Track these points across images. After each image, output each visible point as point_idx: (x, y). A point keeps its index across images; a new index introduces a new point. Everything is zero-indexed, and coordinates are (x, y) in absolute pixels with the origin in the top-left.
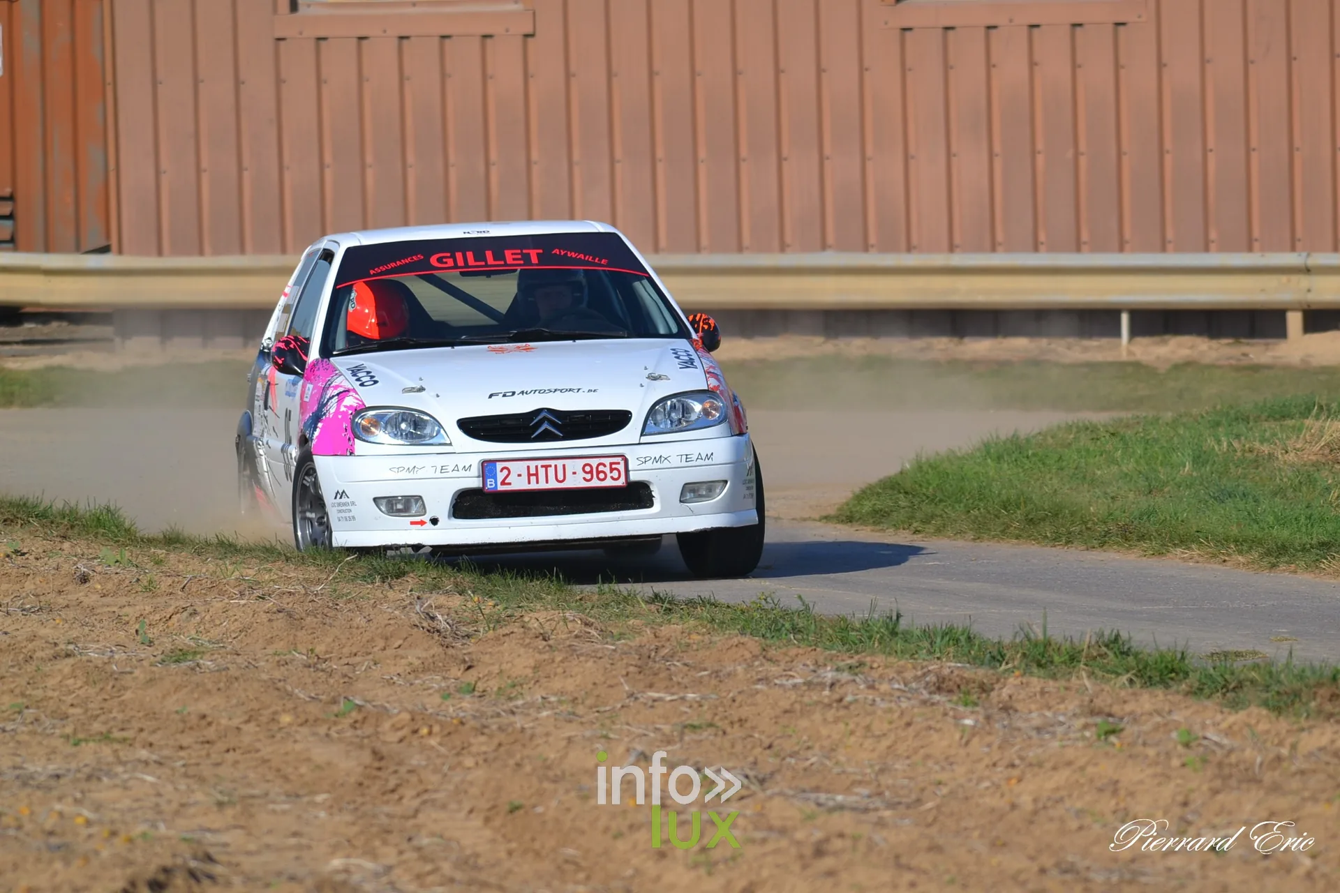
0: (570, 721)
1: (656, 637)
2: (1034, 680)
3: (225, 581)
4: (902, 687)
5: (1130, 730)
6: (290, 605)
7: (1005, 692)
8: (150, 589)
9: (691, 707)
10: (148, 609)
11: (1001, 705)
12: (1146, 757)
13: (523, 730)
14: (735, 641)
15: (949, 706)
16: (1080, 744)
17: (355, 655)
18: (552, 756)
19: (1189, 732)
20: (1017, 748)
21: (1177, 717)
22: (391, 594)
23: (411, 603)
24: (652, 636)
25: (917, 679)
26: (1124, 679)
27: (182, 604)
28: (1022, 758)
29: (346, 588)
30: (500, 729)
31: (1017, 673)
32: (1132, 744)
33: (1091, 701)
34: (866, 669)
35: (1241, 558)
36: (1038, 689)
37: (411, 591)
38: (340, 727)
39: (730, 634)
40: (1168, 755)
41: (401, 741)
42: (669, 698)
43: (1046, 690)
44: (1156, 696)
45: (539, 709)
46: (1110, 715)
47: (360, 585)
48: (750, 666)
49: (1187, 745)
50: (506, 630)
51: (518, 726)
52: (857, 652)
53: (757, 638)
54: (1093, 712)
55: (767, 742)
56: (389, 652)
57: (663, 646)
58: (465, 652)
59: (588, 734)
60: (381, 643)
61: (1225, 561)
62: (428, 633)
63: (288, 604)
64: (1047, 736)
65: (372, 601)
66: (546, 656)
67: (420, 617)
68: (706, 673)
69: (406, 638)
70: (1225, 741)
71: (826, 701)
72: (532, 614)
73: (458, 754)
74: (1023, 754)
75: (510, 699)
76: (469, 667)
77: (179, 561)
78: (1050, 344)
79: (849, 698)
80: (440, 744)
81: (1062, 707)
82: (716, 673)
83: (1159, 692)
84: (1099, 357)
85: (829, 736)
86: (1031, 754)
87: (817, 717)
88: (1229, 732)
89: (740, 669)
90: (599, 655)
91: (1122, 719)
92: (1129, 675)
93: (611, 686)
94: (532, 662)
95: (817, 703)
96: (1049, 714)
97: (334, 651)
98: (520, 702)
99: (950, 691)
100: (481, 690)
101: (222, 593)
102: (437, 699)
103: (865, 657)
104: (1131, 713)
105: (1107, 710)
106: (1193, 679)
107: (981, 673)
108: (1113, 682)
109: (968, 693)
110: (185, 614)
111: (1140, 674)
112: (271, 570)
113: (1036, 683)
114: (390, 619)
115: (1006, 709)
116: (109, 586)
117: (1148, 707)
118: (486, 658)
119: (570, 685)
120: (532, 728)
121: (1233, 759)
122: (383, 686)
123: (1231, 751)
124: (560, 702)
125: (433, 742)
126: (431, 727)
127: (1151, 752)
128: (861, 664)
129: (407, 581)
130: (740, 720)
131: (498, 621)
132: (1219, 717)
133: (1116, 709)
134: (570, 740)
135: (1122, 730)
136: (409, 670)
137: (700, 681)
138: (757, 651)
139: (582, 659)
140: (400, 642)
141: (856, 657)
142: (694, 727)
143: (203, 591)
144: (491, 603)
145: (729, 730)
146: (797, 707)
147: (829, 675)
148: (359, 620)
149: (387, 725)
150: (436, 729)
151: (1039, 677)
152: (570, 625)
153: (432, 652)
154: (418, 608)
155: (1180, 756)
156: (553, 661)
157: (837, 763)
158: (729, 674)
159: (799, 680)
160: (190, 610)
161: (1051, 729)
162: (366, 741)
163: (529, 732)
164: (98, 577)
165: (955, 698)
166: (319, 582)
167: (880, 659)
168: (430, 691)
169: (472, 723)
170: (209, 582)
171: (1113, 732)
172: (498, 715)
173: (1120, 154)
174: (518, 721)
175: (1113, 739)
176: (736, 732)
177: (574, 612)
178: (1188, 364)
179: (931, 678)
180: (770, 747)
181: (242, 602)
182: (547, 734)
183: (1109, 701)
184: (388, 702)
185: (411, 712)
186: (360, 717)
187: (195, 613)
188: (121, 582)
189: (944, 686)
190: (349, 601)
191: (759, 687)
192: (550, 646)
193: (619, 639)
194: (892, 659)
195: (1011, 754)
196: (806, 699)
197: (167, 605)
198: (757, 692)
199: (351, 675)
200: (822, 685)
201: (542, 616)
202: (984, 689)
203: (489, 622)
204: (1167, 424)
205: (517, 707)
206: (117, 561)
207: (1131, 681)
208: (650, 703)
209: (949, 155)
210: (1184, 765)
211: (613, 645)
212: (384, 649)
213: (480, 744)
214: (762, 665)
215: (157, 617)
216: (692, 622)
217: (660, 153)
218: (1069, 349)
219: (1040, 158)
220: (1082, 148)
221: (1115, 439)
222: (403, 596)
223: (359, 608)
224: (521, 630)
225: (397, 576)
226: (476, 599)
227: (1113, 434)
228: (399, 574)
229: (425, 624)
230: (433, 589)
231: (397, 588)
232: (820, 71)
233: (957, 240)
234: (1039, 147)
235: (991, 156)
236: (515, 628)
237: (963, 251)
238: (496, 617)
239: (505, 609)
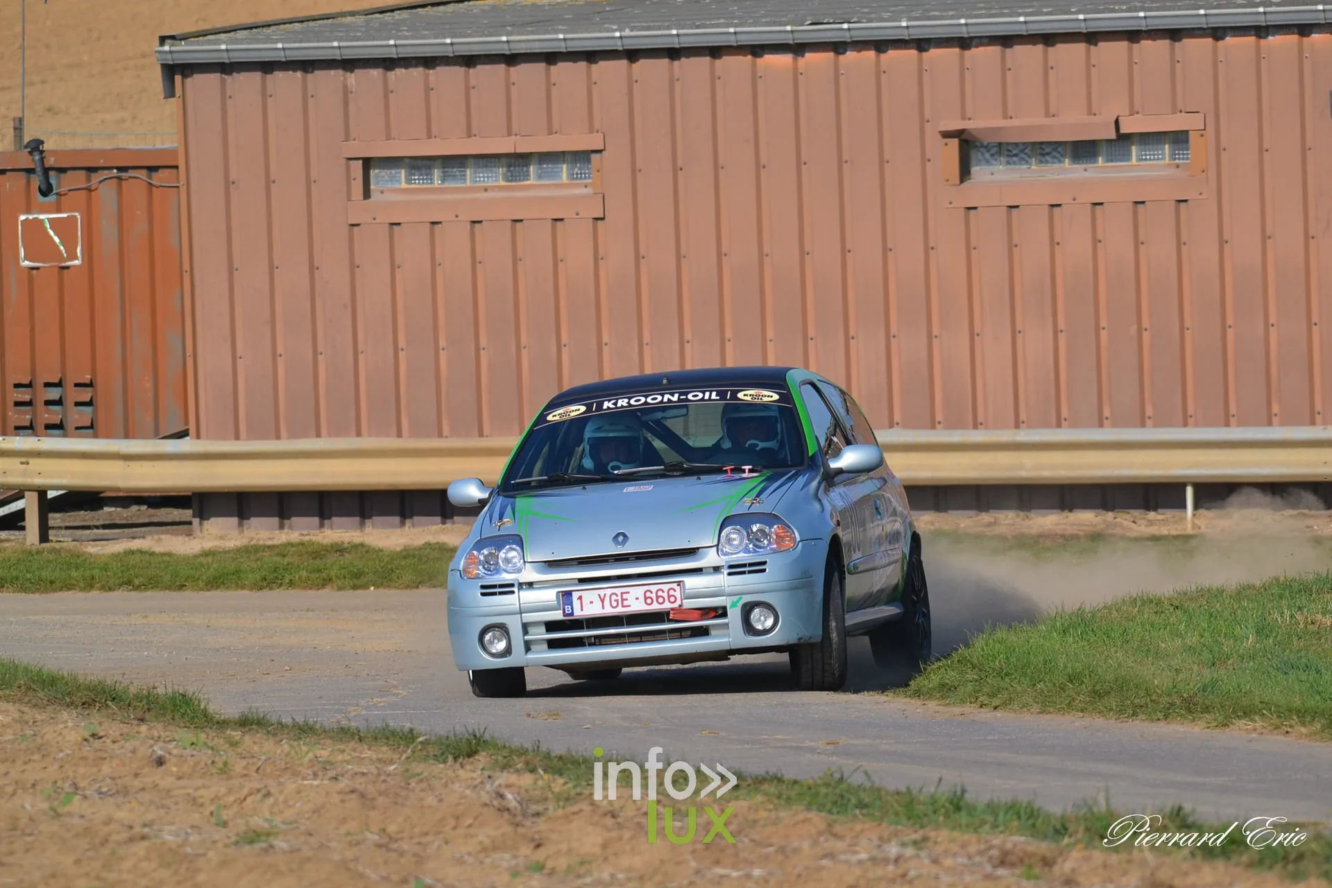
2: (1097, 852)
3: (298, 762)
4: (966, 861)
6: (363, 785)
7: (1068, 866)
8: (225, 770)
9: (758, 883)
10: (223, 790)
11: (1064, 879)
14: (801, 816)
15: (1012, 880)
17: (427, 834)
22: (461, 773)
23: (482, 783)
25: (980, 853)
27: (257, 785)
29: (418, 767)
31: (1080, 846)
33: (1153, 874)
34: (930, 844)
35: (1303, 730)
36: (1100, 863)
37: (483, 769)
39: (796, 810)
42: (735, 875)
43: (1109, 861)
44: (1219, 866)
48: (816, 842)
50: (574, 809)
52: (922, 827)
53: (823, 814)
54: (1156, 883)
56: (459, 831)
57: (731, 822)
58: (534, 830)
60: (452, 823)
61: (1287, 733)
62: (498, 812)
63: (361, 784)
65: (443, 781)
66: (615, 834)
67: (491, 796)
68: (772, 849)
69: (477, 817)
71: (890, 876)
75: (579, 877)
76: (539, 846)
77: (255, 743)
78: (1115, 518)
79: (913, 873)
81: (1125, 878)
82: (783, 849)
83: (1221, 862)
84: (1164, 530)
89: (805, 845)
93: (678, 863)
94: (600, 841)
95: (882, 878)
97: (406, 831)
98: (588, 880)
99: (1013, 865)
100: (550, 868)
101: (296, 774)
102: (506, 878)
103: (929, 832)
105: (1168, 880)
107: (1044, 847)
108: (1174, 854)
109: (1031, 867)
110: (259, 796)
112: (344, 751)
113: (1098, 856)
114: (461, 798)
115: (1070, 882)
116: (185, 768)
117: (1208, 879)
118: (555, 836)
119: (638, 862)
122: (454, 865)
124: (629, 879)
128: (925, 839)
129: (479, 760)
131: (567, 799)
133: (1177, 882)
136: (479, 849)
137: (767, 857)
138: (822, 826)
140: (470, 821)
141: (921, 832)
143: (278, 773)
144: (561, 781)
146: (863, 881)
147: (893, 850)
148: (431, 800)
151: (1102, 849)
153: (502, 830)
154: (488, 787)
156: (621, 839)
158: (795, 850)
159: (864, 856)
160: (264, 792)
164: (174, 760)
165: (1018, 872)
166: (392, 762)
167: (944, 834)
168: (500, 870)
170: (283, 764)
173: (1182, 329)
178: (1252, 536)
179: (995, 852)
181: (316, 783)
183: (1170, 874)
184: (457, 881)
187: (268, 794)
188: (196, 764)
189: (1007, 860)
190: (421, 781)
191: (824, 862)
192: (619, 824)
194: (955, 834)
196: (871, 875)
197: (242, 787)
198: (823, 868)
199: (422, 854)
200: (886, 860)
202: (1047, 862)
203: (558, 800)
206: (193, 744)
207: (1193, 853)
208: (717, 880)
209: (1014, 332)
212: (455, 828)
214: (827, 841)
215: (232, 799)
216: (759, 798)
217: (729, 334)
218: (1134, 522)
219: (1104, 334)
220: (1146, 323)
221: (1179, 612)
222: (474, 775)
223: (431, 788)
224: (590, 808)
225: (469, 756)
226: (546, 777)
227: (1177, 607)
228: (471, 754)
229: (495, 803)
230: (504, 767)
231: (468, 767)
232: (886, 250)
233: (1023, 416)
234: (1103, 323)
235: (1056, 332)
236: (585, 806)
237: (1029, 427)
238: (566, 795)
239: (575, 787)
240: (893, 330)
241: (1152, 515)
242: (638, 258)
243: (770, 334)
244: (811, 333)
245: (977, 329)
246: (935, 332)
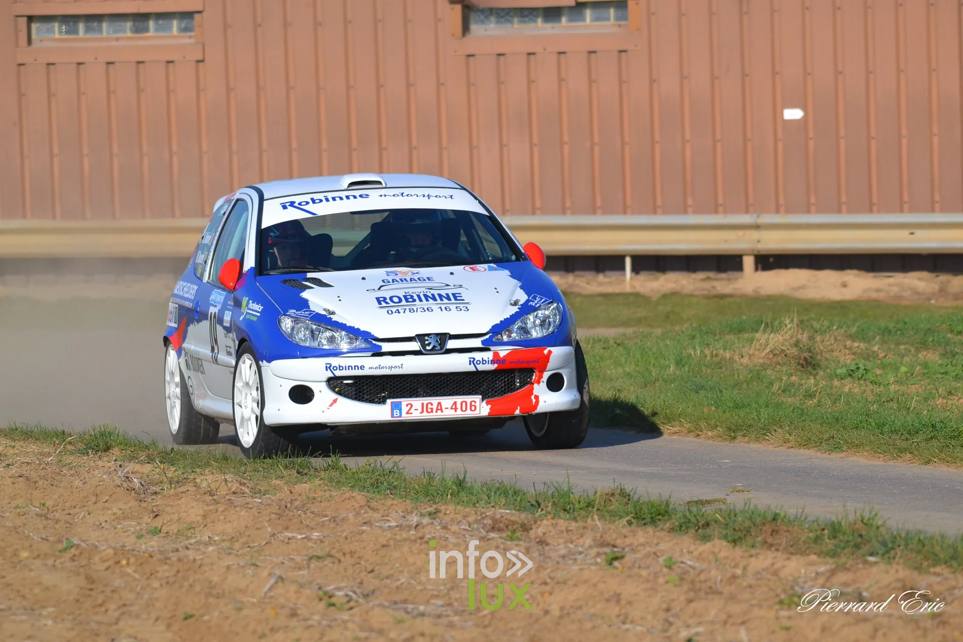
0: (230, 554)
1: (291, 493)
2: (561, 522)
4: (467, 528)
5: (629, 558)
6: (28, 472)
7: (540, 531)
9: (316, 543)
11: (537, 540)
12: (641, 576)
13: (195, 560)
14: (348, 495)
15: (500, 541)
16: (593, 568)
17: (75, 507)
18: (215, 579)
19: (671, 559)
20: (549, 570)
21: (662, 547)
22: (100, 463)
23: (115, 470)
24: (289, 492)
25: (476, 521)
26: (624, 521)
28: (552, 578)
29: (69, 459)
30: (179, 560)
31: (549, 517)
32: (630, 568)
33: (602, 537)
34: (440, 515)
35: (710, 433)
36: (564, 528)
37: (115, 460)
38: (62, 560)
39: (344, 490)
40: (656, 575)
41: (107, 569)
42: (299, 537)
43: (570, 528)
44: (648, 532)
45: (206, 544)
46: (614, 546)
47: (79, 457)
48: (358, 514)
49: (670, 568)
50: (183, 489)
51: (191, 558)
52: (435, 503)
53: (363, 493)
54: (604, 544)
55: (369, 568)
56: (100, 505)
57: (296, 500)
58: (153, 504)
59: (242, 564)
60: (94, 499)
61: (698, 435)
62: (127, 492)
63: (26, 471)
64: (570, 562)
65: (86, 469)
66: (212, 507)
67: (122, 480)
68: (327, 518)
69: (112, 495)
70: (697, 565)
71: (413, 538)
72: (202, 477)
73: (148, 579)
74: (552, 575)
75: (188, 538)
76: (156, 516)
78: (574, 280)
79: (428, 536)
80: (135, 572)
81: (581, 540)
82: (334, 519)
83: (650, 529)
84: (610, 290)
85: (414, 564)
86: (559, 575)
87: (406, 549)
88: (699, 558)
89: (351, 516)
90: (250, 506)
91: (624, 549)
92: (629, 518)
93: (258, 529)
94: (201, 512)
95: (406, 540)
96: (571, 546)
97: (60, 505)
98: (193, 541)
99: (500, 530)
100: (165, 532)
102: (133, 539)
103: (441, 506)
104: (631, 545)
105: (612, 542)
106: (675, 521)
107: (522, 517)
108: (617, 523)
109: (514, 531)
111: (637, 517)
112: (14, 447)
113: (562, 524)
114: (100, 481)
115: (542, 542)
117: (642, 540)
118: (169, 509)
119: (229, 528)
120: (202, 559)
121: (702, 577)
122: (94, 530)
123: (701, 572)
124: (224, 541)
125: (129, 570)
126: (128, 559)
127: (644, 573)
128: (437, 511)
129: (113, 454)
130: (351, 552)
131: (178, 482)
132: (692, 548)
133: (619, 542)
134: (228, 568)
135: (623, 557)
136: (113, 517)
137: (323, 524)
138: (363, 502)
139: (238, 509)
140: (107, 498)
141: (434, 506)
142: (319, 558)
144: (173, 469)
145: (343, 559)
146: (392, 542)
147: (414, 519)
148: (77, 483)
149: (96, 559)
150: (132, 560)
151: (565, 520)
152: (229, 485)
153: (130, 505)
154: (120, 473)
155: (664, 576)
156: (217, 511)
157: (420, 583)
158: (343, 519)
159: (393, 524)
161: (573, 557)
162: (82, 570)
163: (199, 563)
165: (504, 535)
166: (49, 455)
167: (451, 508)
168: (128, 533)
169: (158, 556)
171: (616, 559)
172: (177, 550)
173: (623, 144)
174: (191, 554)
175: (616, 563)
176: (348, 561)
177: (231, 476)
178: (674, 294)
179: (488, 522)
180: (372, 571)
182: (212, 564)
183: (614, 536)
184: (98, 541)
185: (114, 549)
186: (77, 553)
189: (497, 526)
190: (71, 469)
191: (364, 528)
192: (215, 500)
193: (264, 495)
194: (459, 508)
195: (544, 574)
196: (398, 537)
198: (363, 532)
199: (71, 522)
200: (409, 527)
201: (210, 478)
202: (525, 528)
203: (171, 483)
204: (657, 337)
205: (191, 544)
207: (630, 523)
208: (286, 541)
209: (502, 146)
210: (667, 582)
211: (260, 498)
212: (95, 503)
213: (164, 571)
214: (366, 512)
216: (317, 482)
217: (294, 145)
218: (588, 283)
219: (566, 148)
220: (596, 139)
221: (620, 348)
222: (109, 464)
223: (78, 474)
224: (194, 489)
225: (105, 451)
226: (162, 466)
227: (619, 344)
228: (107, 449)
229: (125, 485)
230: (132, 458)
231: (105, 459)
232: (409, 85)
233: (508, 206)
234: (566, 139)
235: (532, 146)
236: (190, 487)
237: (512, 214)
238: (176, 479)
239: (183, 473)
240: (414, 143)
241: (601, 277)
242: (229, 90)
243: (324, 145)
244: (354, 144)
245: (475, 143)
246: (444, 145)
